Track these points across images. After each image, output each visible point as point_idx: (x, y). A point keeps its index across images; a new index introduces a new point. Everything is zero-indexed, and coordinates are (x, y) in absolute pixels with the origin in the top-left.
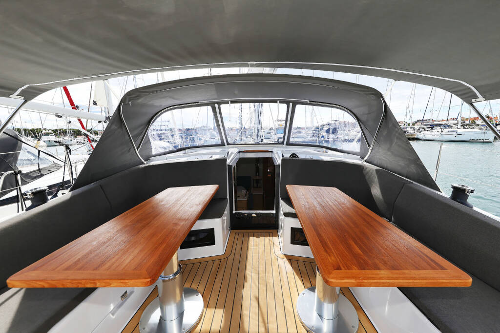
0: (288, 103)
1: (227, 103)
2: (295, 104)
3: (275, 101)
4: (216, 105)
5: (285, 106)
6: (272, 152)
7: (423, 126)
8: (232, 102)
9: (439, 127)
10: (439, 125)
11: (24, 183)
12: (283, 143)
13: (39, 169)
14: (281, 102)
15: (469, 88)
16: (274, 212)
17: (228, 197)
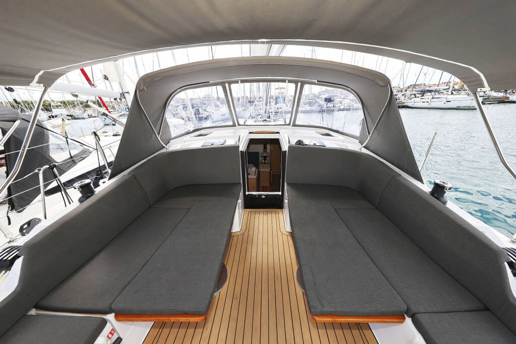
0: (296, 82)
1: (237, 82)
2: (303, 83)
3: (284, 81)
4: (227, 85)
5: (293, 85)
6: (278, 133)
7: (414, 93)
8: (243, 81)
9: (429, 94)
10: (430, 91)
11: (62, 172)
12: (289, 124)
13: (71, 157)
14: (290, 81)
15: (478, 76)
16: (280, 193)
17: (242, 182)
